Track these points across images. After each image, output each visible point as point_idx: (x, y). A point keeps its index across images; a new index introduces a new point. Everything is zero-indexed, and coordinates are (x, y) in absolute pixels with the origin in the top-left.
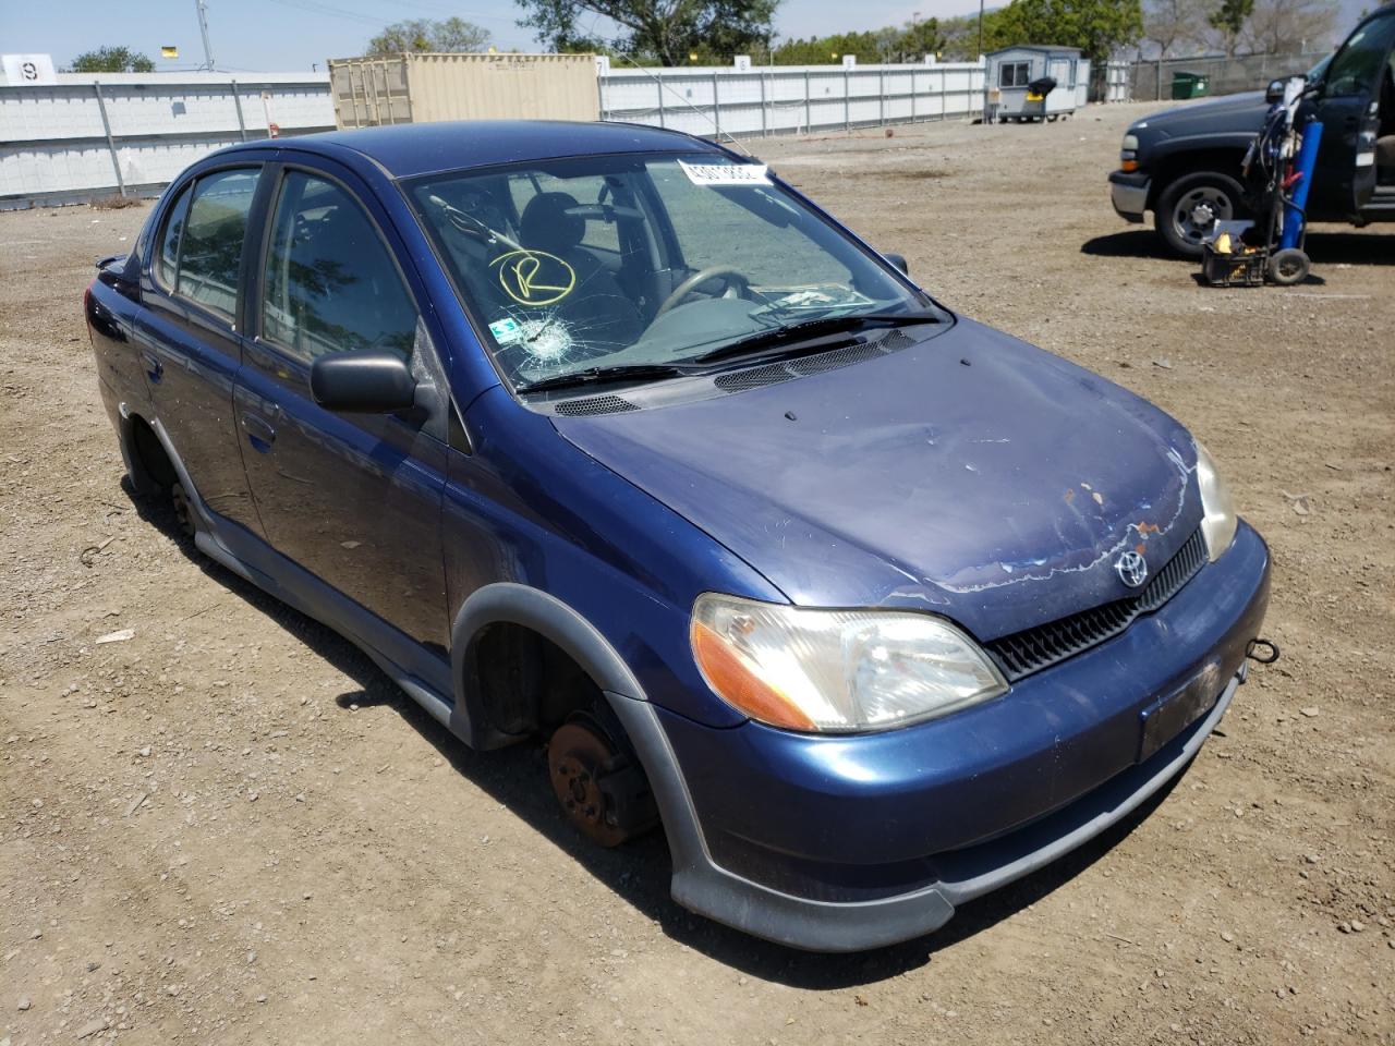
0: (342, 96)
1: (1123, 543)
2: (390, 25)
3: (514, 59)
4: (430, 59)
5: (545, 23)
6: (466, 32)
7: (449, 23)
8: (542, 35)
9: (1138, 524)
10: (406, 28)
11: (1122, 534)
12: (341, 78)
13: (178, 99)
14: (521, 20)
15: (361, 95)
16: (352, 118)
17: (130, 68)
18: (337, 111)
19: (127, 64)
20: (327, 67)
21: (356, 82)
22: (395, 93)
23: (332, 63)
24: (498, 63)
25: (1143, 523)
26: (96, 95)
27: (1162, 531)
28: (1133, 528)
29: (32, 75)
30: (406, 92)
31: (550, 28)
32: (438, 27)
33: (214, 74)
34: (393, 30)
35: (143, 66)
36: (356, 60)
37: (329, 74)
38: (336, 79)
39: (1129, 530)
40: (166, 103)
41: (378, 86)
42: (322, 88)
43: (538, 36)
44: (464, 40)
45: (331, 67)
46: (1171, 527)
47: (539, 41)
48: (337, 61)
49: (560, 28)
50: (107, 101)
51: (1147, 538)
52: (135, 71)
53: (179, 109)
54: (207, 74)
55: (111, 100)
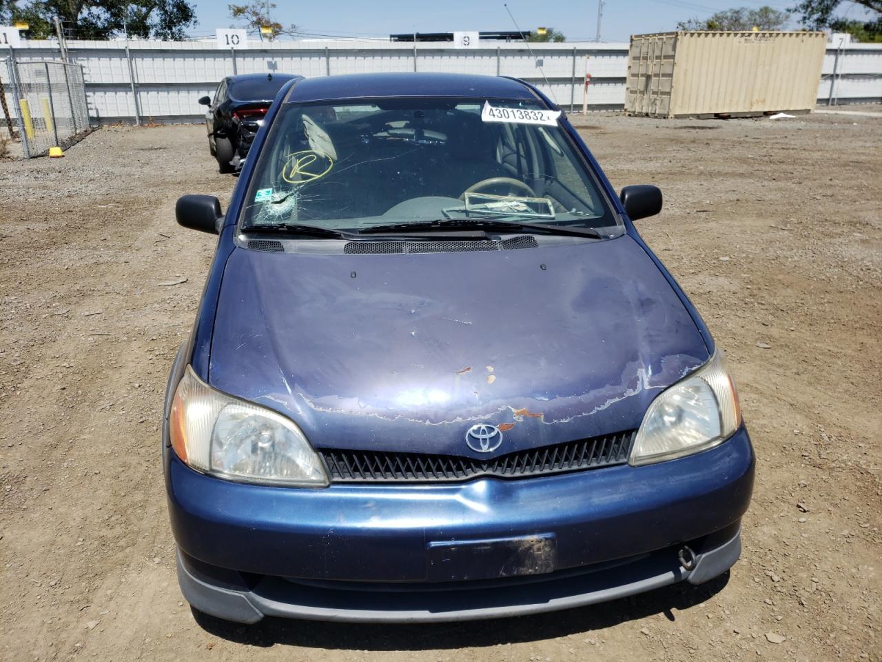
0: (635, 58)
2: (718, 12)
3: (760, 35)
4: (710, 35)
5: (810, 9)
6: (771, 16)
7: (761, 10)
8: (804, 18)
10: (729, 14)
12: (637, 47)
13: (540, 58)
14: (790, 8)
15: (645, 58)
16: (637, 72)
17: (553, 40)
18: (629, 67)
19: (551, 38)
20: (629, 40)
21: (644, 49)
22: (666, 57)
23: (633, 37)
24: (747, 38)
26: (497, 55)
29: (467, 43)
30: (673, 57)
31: (812, 13)
32: (752, 13)
33: (599, 44)
34: (719, 15)
35: (560, 39)
36: (648, 35)
37: (630, 44)
38: (633, 47)
40: (533, 60)
41: (657, 53)
42: (624, 53)
43: (801, 19)
44: (768, 22)
45: (632, 40)
47: (801, 23)
48: (636, 36)
49: (820, 13)
50: (502, 58)
52: (554, 42)
53: (540, 63)
54: (595, 43)
55: (504, 58)
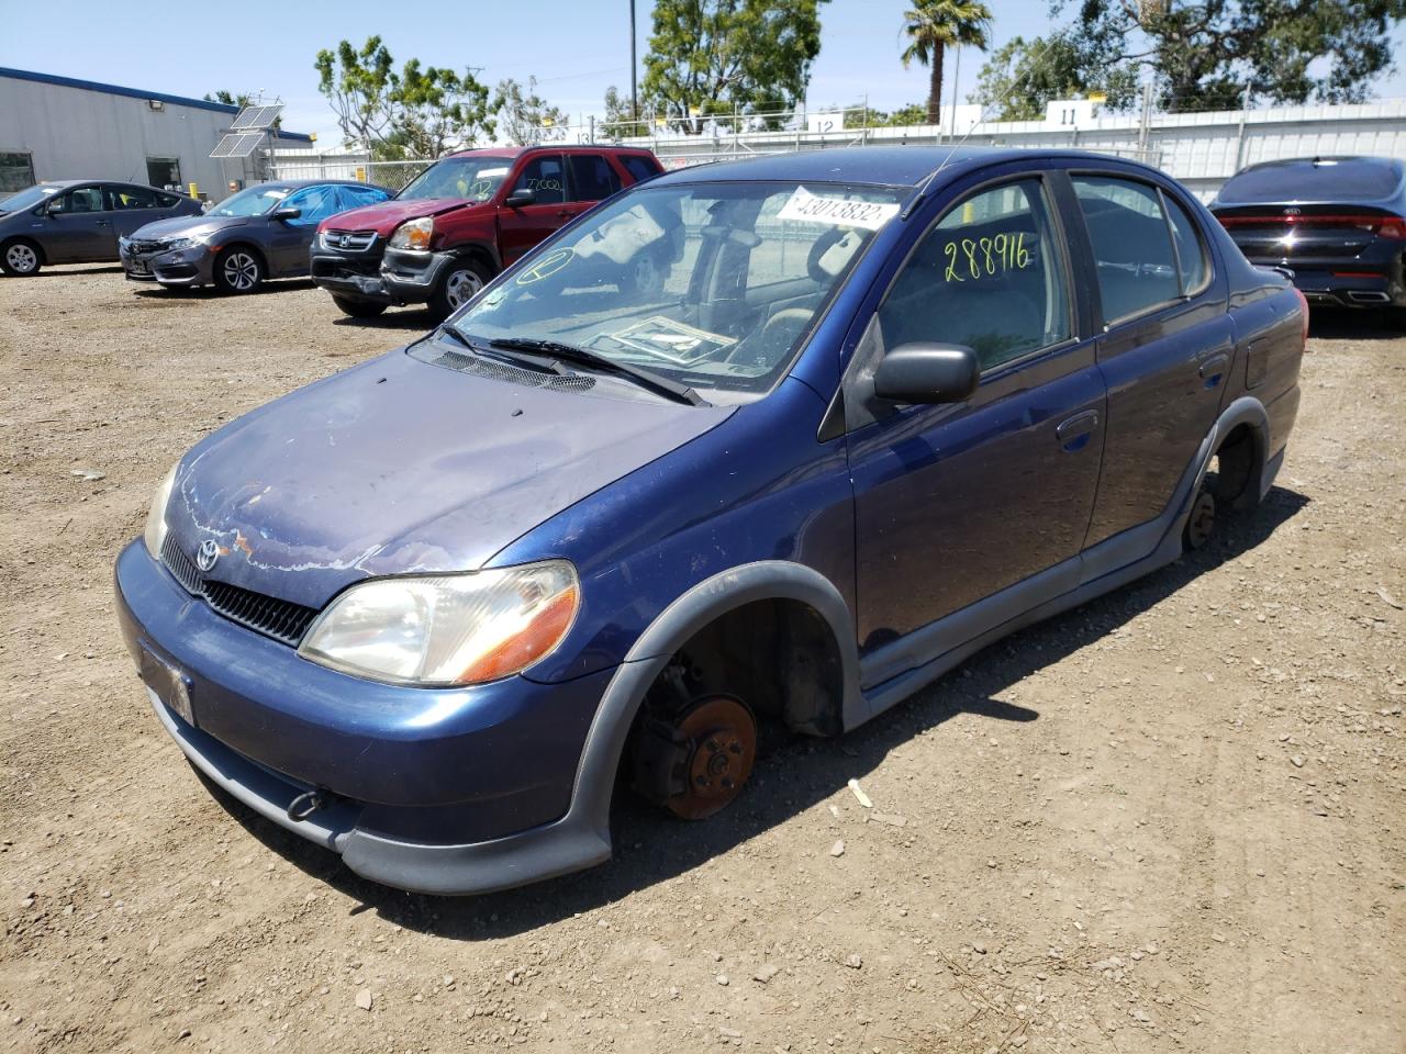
1: (221, 534)
9: (243, 536)
11: (227, 529)
25: (245, 539)
27: (252, 560)
28: (236, 534)
39: (233, 531)
46: (262, 567)
51: (236, 550)
